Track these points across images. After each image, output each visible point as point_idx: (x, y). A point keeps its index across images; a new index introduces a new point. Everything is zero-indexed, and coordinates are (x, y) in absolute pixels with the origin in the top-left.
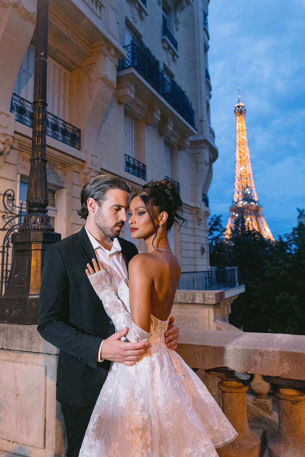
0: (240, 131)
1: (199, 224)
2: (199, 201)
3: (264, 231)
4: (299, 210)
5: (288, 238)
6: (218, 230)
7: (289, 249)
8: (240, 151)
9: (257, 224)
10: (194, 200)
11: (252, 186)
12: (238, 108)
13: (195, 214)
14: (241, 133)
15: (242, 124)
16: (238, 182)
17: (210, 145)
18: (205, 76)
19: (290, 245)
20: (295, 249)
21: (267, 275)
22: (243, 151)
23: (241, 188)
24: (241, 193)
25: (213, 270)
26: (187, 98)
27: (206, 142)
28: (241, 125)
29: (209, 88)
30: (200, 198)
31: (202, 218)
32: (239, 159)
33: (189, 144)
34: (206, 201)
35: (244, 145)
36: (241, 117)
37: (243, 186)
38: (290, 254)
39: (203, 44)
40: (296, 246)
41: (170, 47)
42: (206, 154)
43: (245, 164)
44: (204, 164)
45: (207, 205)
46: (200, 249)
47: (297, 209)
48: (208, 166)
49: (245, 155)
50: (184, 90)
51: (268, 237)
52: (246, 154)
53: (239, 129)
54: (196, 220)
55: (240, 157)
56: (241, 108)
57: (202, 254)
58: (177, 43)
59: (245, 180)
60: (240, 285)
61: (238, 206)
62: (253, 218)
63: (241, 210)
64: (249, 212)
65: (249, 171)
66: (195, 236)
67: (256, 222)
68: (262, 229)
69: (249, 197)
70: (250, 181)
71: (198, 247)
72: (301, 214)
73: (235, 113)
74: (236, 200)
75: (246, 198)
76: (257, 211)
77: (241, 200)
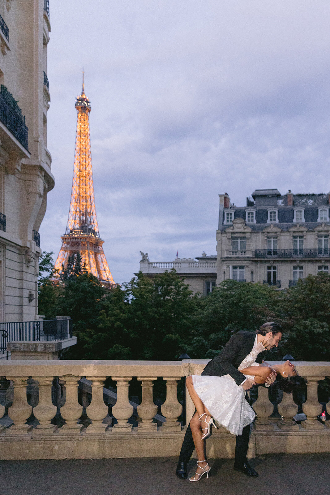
0: (82, 135)
1: (28, 267)
2: (29, 239)
4: (142, 254)
5: (126, 287)
6: (47, 270)
7: (126, 299)
8: (80, 162)
9: (95, 261)
10: (23, 235)
11: (93, 211)
12: (80, 102)
13: (24, 255)
14: (83, 137)
16: (75, 204)
17: (45, 172)
18: (43, 81)
19: (128, 295)
20: (132, 299)
21: (101, 325)
22: (84, 163)
23: (78, 213)
24: (77, 219)
25: (42, 319)
26: (20, 110)
27: (41, 169)
28: (83, 126)
29: (47, 97)
30: (30, 237)
31: (32, 259)
32: (78, 173)
33: (19, 168)
34: (37, 239)
35: (85, 155)
36: (85, 116)
37: (81, 209)
38: (127, 304)
39: (42, 36)
40: (133, 297)
42: (41, 183)
43: (85, 181)
44: (37, 195)
45: (38, 244)
46: (28, 296)
48: (42, 199)
49: (86, 169)
50: (16, 100)
51: (108, 279)
53: (80, 131)
54: (24, 262)
55: (80, 171)
56: (85, 102)
57: (30, 301)
58: (8, 30)
59: (84, 203)
60: (71, 337)
61: (73, 235)
62: (91, 253)
63: (77, 240)
64: (86, 245)
65: (90, 192)
66: (22, 280)
67: (94, 259)
68: (102, 269)
69: (88, 226)
70: (91, 205)
71: (26, 293)
72: (144, 258)
73: (77, 108)
74: (70, 228)
75: (85, 226)
76: (96, 245)
77: (78, 229)
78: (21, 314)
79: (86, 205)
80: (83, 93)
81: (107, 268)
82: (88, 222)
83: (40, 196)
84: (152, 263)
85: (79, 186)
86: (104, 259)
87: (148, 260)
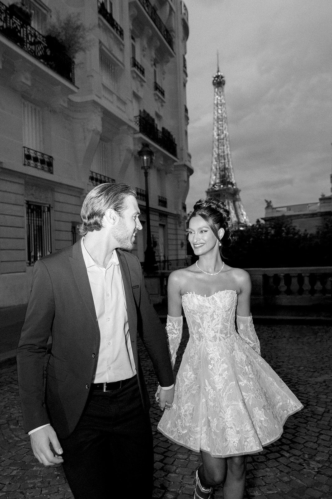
0: (219, 105)
1: (180, 226)
2: (180, 209)
3: (241, 216)
4: (267, 201)
8: (218, 128)
9: (234, 208)
10: (176, 208)
11: (230, 167)
12: (216, 79)
13: (177, 219)
14: (220, 107)
15: (221, 97)
16: (216, 163)
17: (187, 167)
22: (221, 128)
23: (218, 170)
24: (218, 175)
25: (189, 258)
27: (185, 165)
28: (219, 98)
31: (182, 221)
32: (217, 137)
33: (173, 169)
34: (184, 208)
35: (222, 121)
36: (220, 89)
37: (221, 167)
41: (159, 97)
43: (223, 142)
46: (180, 244)
47: (265, 200)
49: (223, 133)
51: (245, 222)
52: (225, 132)
53: (217, 102)
54: (177, 224)
55: (218, 135)
56: (220, 78)
57: (182, 247)
58: (164, 92)
59: (223, 161)
61: (215, 189)
62: (230, 202)
63: (218, 193)
64: (226, 196)
65: (227, 151)
66: (177, 234)
67: (233, 206)
68: (240, 214)
69: (227, 179)
70: (229, 161)
71: (179, 242)
72: (269, 205)
73: (214, 84)
74: (212, 183)
75: (224, 180)
76: (234, 195)
77: (219, 183)
78: (177, 255)
79: (224, 163)
80: (218, 71)
81: (244, 213)
82: (227, 176)
83: (185, 182)
84: (276, 208)
85: (218, 147)
86: (242, 206)
87: (271, 206)
